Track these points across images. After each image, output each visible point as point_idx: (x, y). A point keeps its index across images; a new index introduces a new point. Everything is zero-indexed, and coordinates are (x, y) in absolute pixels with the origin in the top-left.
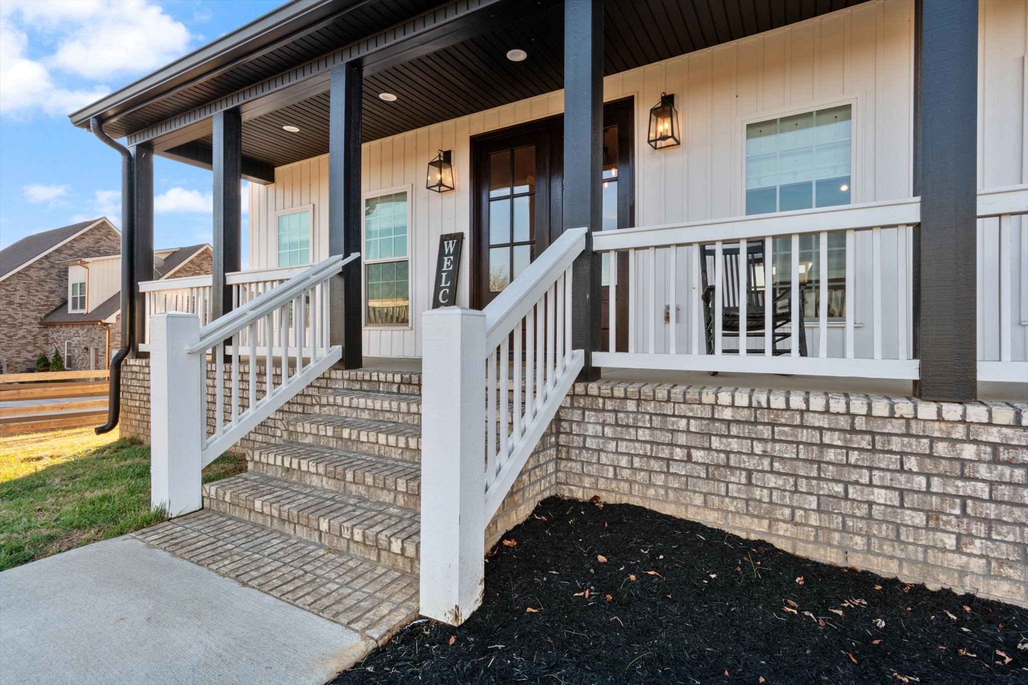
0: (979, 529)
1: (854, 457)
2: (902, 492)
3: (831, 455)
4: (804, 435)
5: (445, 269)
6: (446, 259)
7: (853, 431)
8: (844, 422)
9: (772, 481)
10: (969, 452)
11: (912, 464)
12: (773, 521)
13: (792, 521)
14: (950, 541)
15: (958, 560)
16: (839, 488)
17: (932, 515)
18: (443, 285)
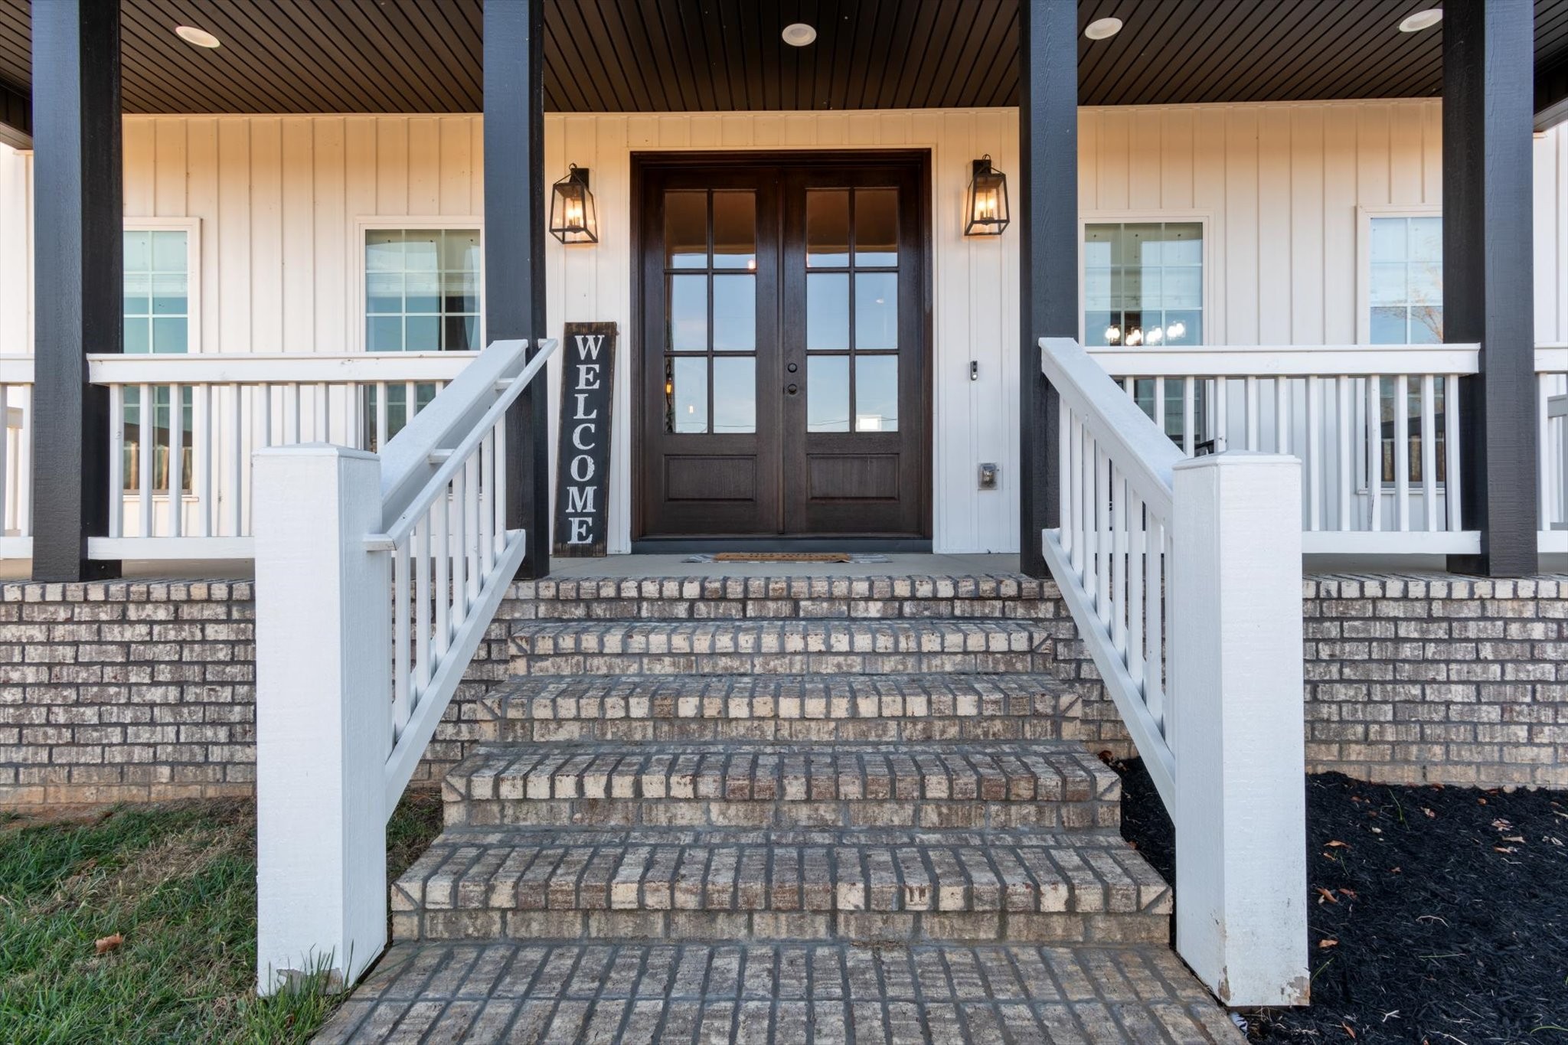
0: (1547, 715)
1: (1431, 649)
2: (1478, 685)
3: (1407, 651)
4: (1378, 630)
5: (582, 385)
6: (583, 368)
7: (1431, 619)
8: (1420, 610)
9: (1342, 692)
10: (1538, 631)
11: (1487, 651)
12: (1344, 743)
13: (1366, 740)
14: (1522, 733)
15: (1528, 753)
16: (1416, 691)
17: (1506, 706)
18: (580, 415)
